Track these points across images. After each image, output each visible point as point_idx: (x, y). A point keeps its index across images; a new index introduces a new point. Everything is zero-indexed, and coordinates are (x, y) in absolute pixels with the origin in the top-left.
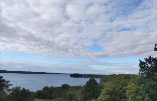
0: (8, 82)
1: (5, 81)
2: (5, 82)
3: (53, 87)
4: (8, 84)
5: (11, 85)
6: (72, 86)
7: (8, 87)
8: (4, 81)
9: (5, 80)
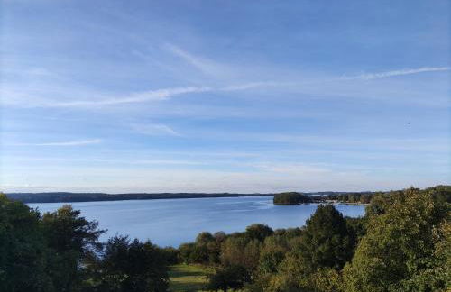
0: (95, 225)
1: (87, 223)
2: (86, 227)
3: (223, 233)
4: (96, 230)
5: (102, 232)
6: (279, 230)
7: (97, 238)
8: (83, 222)
9: (86, 219)
